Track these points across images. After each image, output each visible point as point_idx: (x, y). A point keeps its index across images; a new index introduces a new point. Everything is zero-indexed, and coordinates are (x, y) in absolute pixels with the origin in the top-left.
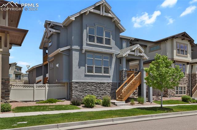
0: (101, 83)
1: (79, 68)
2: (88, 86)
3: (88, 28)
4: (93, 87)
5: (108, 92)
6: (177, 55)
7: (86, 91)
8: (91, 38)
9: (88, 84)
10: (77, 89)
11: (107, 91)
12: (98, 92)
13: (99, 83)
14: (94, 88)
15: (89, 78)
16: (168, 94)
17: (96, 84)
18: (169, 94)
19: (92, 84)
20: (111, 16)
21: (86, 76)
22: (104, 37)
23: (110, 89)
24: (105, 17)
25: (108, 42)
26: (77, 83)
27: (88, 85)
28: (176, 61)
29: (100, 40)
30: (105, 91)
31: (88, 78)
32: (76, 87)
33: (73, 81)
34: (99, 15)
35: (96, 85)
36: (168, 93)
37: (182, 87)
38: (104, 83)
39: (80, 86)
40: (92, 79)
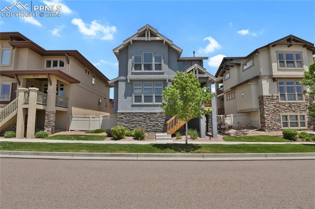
0: (151, 113)
1: (125, 98)
2: (135, 117)
3: (133, 57)
4: (141, 118)
5: (161, 124)
6: (278, 70)
7: (133, 122)
8: (137, 66)
9: (135, 114)
10: (122, 120)
11: (159, 122)
12: (147, 123)
13: (148, 114)
14: (143, 118)
15: (137, 108)
16: (265, 127)
17: (145, 114)
18: (269, 127)
19: (140, 114)
20: (160, 39)
21: (133, 106)
22: (154, 63)
23: (164, 120)
24: (152, 41)
25: (159, 67)
26: (122, 113)
28: (278, 78)
29: (148, 67)
30: (157, 123)
31: (135, 108)
32: (122, 118)
33: (118, 112)
34: (144, 41)
35: (145, 116)
36: (266, 125)
37: (286, 116)
38: (155, 114)
39: (126, 117)
40: (140, 109)
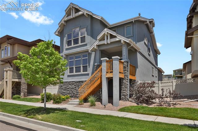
0: (79, 82)
7: (68, 89)
8: (69, 43)
10: (62, 88)
12: (77, 90)
14: (74, 86)
15: (71, 78)
17: (76, 83)
19: (72, 83)
21: (68, 76)
22: (80, 37)
27: (69, 84)
38: (82, 82)
39: (64, 85)
40: (72, 79)
